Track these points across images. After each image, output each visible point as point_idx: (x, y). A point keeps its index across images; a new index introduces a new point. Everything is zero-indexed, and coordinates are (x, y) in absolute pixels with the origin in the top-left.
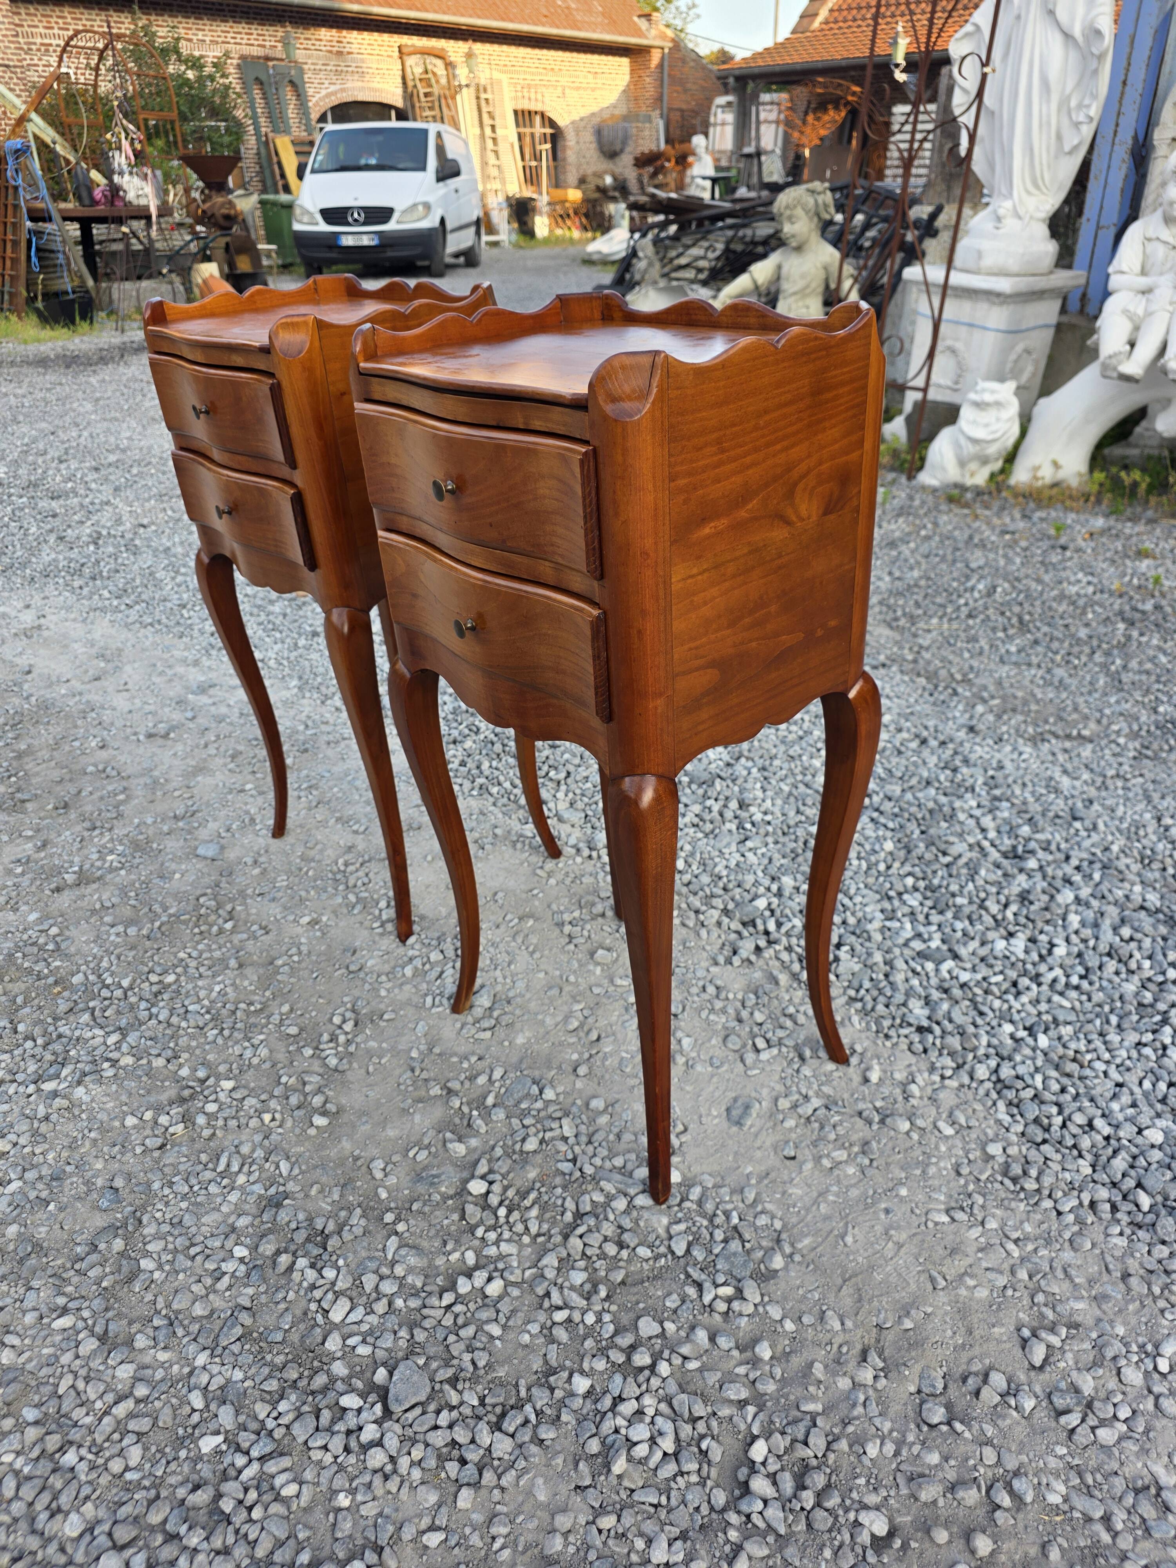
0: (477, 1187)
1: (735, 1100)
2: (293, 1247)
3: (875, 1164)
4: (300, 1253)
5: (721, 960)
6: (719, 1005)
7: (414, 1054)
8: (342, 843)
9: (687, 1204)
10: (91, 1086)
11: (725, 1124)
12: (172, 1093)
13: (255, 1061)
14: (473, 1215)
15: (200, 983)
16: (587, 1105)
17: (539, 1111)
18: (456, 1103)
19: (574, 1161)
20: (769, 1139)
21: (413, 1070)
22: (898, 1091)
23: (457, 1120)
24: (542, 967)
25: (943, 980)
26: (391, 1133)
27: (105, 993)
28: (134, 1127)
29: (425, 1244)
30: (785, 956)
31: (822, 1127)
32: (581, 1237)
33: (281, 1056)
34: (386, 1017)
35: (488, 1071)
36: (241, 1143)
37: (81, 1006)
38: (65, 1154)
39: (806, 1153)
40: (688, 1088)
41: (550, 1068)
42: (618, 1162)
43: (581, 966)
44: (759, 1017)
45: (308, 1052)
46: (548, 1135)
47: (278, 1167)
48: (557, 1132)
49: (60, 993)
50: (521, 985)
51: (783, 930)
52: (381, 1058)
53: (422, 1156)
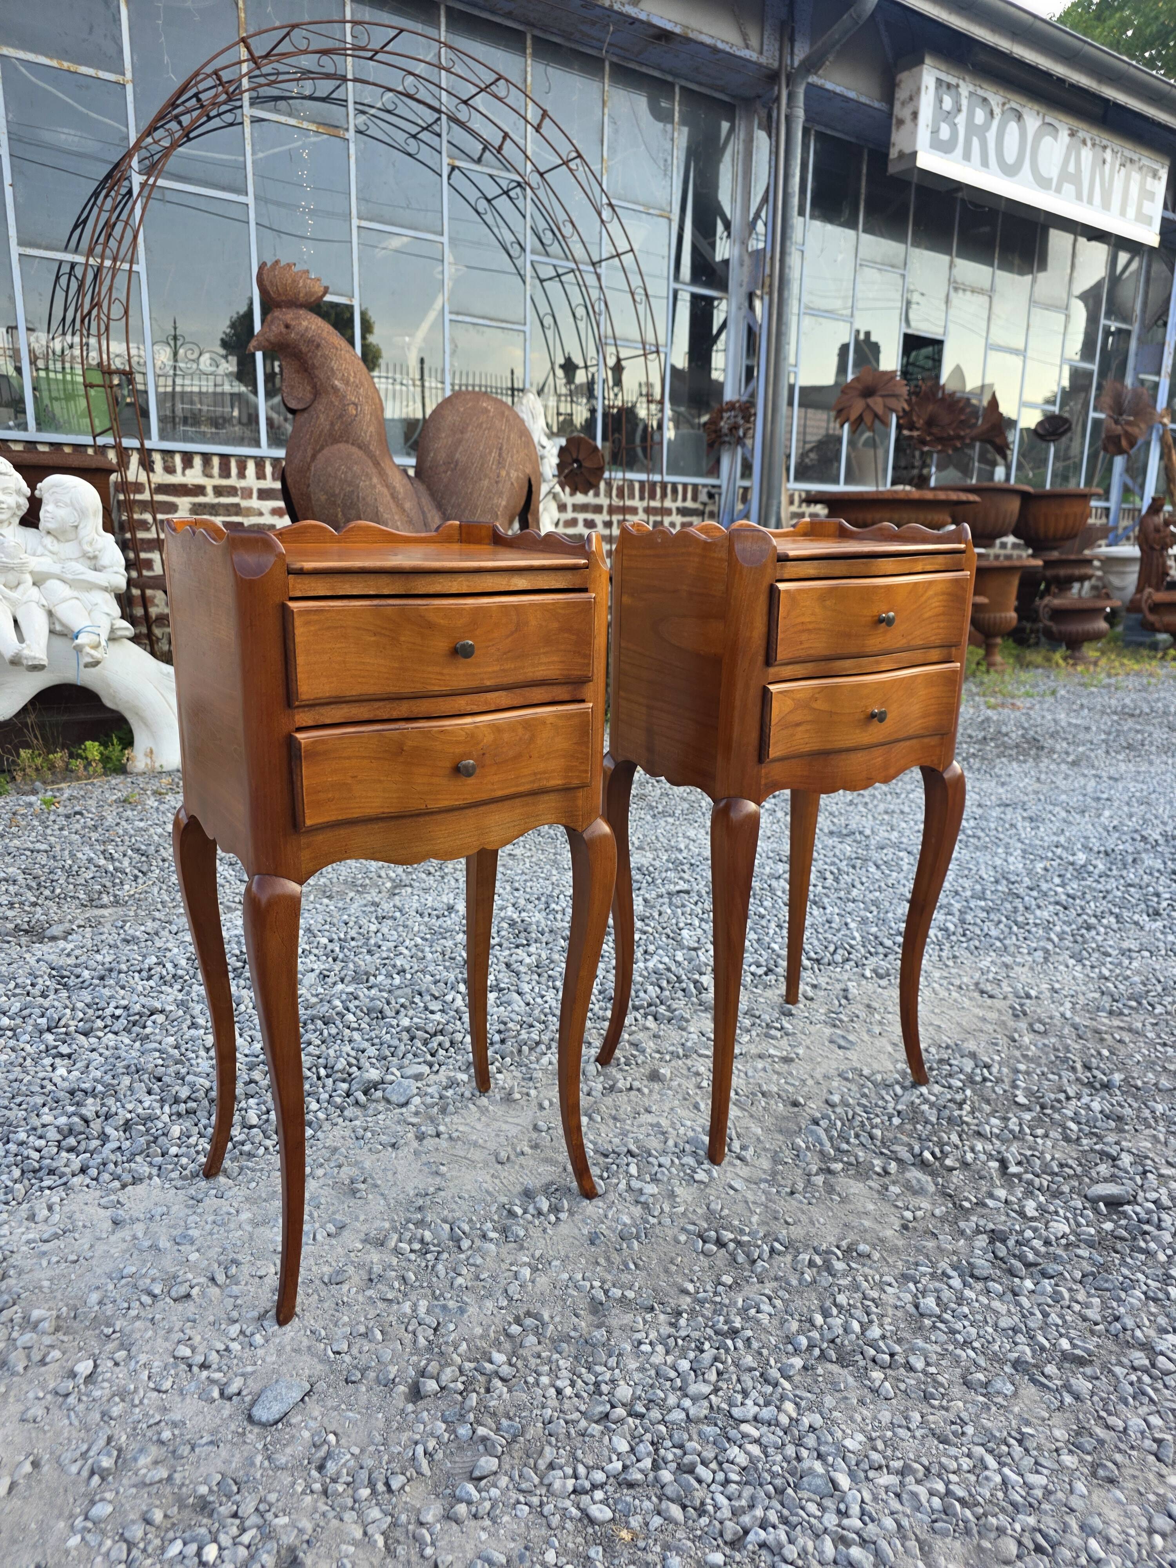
53: (895, 1189)
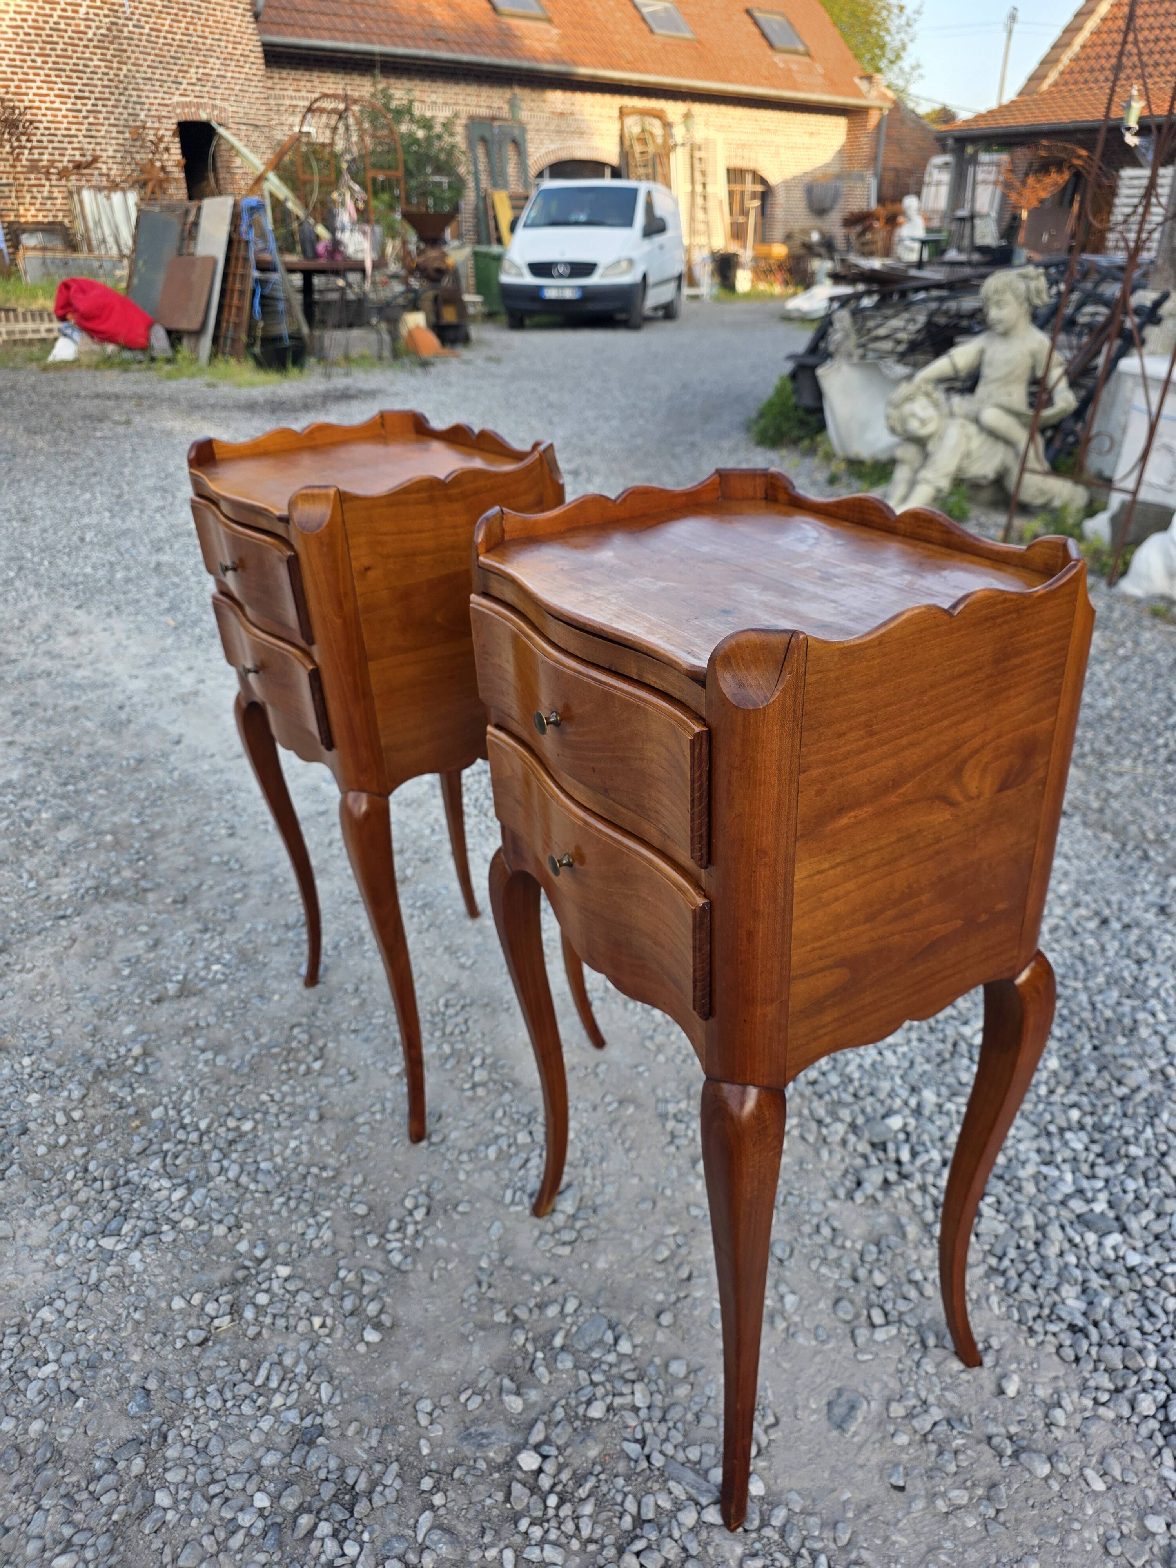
0: (529, 1461)
1: (840, 1392)
2: (317, 1505)
3: (1002, 1517)
4: (324, 1515)
5: (841, 1193)
6: (833, 1253)
7: (484, 1264)
8: (446, 979)
9: (767, 1532)
10: (147, 1252)
11: (825, 1424)
12: (225, 1272)
13: (317, 1244)
14: (519, 1498)
15: (277, 1135)
16: (666, 1366)
17: (611, 1366)
18: (520, 1338)
19: (643, 1442)
20: (874, 1457)
21: (479, 1284)
22: (1039, 1413)
23: (519, 1361)
24: (637, 1170)
25: (1105, 1259)
26: (445, 1365)
27: (181, 1135)
28: (181, 1311)
29: (461, 1528)
30: (917, 1198)
31: (940, 1453)
32: (638, 1554)
33: (344, 1242)
34: (461, 1208)
35: (561, 1299)
36: (285, 1351)
37: (155, 1147)
38: (105, 1336)
39: (917, 1486)
40: (786, 1365)
41: (630, 1309)
42: (693, 1454)
43: (681, 1175)
44: (879, 1279)
45: (373, 1240)
46: (618, 1401)
47: (318, 1390)
48: (627, 1400)
49: (138, 1127)
50: (610, 1190)
51: (919, 1162)
52: (447, 1262)
53: (474, 1403)
